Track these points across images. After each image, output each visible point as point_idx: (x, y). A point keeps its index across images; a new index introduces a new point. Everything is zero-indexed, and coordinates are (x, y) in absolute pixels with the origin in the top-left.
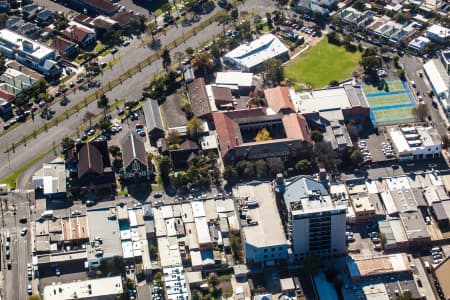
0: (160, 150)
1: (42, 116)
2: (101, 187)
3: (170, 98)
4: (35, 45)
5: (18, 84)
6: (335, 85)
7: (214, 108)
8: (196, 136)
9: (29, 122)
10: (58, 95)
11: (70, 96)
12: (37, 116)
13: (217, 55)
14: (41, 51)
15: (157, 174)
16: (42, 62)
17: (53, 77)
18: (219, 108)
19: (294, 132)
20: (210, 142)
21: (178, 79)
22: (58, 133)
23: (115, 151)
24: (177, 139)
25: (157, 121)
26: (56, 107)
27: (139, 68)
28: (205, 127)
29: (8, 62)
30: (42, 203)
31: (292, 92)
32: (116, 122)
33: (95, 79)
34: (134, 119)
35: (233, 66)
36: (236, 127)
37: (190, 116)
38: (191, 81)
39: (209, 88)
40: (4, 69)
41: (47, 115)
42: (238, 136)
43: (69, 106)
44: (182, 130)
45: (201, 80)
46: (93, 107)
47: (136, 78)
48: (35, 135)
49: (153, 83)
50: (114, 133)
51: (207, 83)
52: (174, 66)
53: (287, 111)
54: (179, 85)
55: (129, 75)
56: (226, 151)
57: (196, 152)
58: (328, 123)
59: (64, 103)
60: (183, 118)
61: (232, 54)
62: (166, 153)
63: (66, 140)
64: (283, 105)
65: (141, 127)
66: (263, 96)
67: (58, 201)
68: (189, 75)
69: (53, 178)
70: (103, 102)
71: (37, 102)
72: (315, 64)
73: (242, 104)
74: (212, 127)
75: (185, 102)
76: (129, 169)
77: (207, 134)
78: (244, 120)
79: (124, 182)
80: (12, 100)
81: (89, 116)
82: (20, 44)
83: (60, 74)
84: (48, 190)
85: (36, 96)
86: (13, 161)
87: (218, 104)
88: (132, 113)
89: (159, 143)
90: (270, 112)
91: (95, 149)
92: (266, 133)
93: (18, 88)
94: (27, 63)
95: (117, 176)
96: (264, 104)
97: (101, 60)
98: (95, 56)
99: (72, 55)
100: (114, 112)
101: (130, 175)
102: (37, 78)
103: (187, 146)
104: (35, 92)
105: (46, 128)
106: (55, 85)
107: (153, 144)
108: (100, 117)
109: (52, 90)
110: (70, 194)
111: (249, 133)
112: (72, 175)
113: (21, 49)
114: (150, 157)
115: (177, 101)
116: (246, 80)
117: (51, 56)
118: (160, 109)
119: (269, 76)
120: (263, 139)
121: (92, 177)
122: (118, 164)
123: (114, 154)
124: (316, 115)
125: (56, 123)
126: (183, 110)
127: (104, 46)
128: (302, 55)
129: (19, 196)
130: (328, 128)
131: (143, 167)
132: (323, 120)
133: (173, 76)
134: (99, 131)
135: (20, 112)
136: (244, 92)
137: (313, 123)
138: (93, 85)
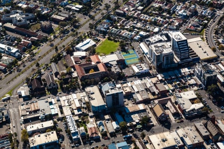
0: (59, 79)
1: (17, 71)
2: (41, 92)
3: (59, 62)
4: (12, 48)
5: (8, 61)
6: (112, 53)
7: (75, 64)
8: (70, 73)
9: (13, 73)
10: (22, 64)
11: (26, 64)
12: (16, 71)
13: (73, 47)
14: (14, 50)
15: (59, 86)
16: (15, 53)
17: (19, 58)
18: (76, 64)
19: (102, 69)
20: (75, 75)
21: (61, 56)
22: (24, 76)
23: (44, 80)
24: (63, 74)
25: (57, 69)
26: (22, 68)
27: (48, 53)
28: (73, 70)
29: (3, 54)
30: (22, 100)
31: (99, 56)
32: (42, 71)
33: (33, 58)
34: (49, 69)
35: (78, 50)
36: (83, 69)
37: (67, 67)
38: (65, 56)
39: (72, 57)
40: (2, 57)
41: (19, 71)
42: (84, 72)
43: (26, 67)
44: (65, 71)
45: (69, 55)
46: (34, 67)
47: (47, 56)
48: (16, 77)
49: (53, 57)
50: (43, 74)
51: (71, 56)
52: (59, 51)
53: (99, 62)
54: (62, 57)
55: (44, 55)
56: (80, 77)
57: (71, 78)
58: (112, 65)
59: (24, 66)
60: (65, 68)
61: (78, 46)
62: (61, 80)
63: (27, 78)
64: (97, 61)
65: (51, 72)
66: (90, 58)
67: (27, 99)
68: (65, 54)
69: (24, 91)
70: (38, 65)
71: (15, 67)
72: (105, 47)
73: (83, 62)
74: (75, 70)
75: (64, 62)
76: (50, 86)
77: (73, 72)
78: (85, 67)
79: (48, 90)
80: (6, 67)
81: (33, 70)
82: (6, 48)
83: (21, 57)
84: (23, 95)
85: (14, 65)
86: (9, 87)
87: (76, 62)
88: (48, 68)
89: (58, 76)
90: (93, 63)
91: (37, 80)
92: (93, 70)
93: (8, 63)
94: (9, 54)
95: (46, 88)
96: (91, 61)
97: (34, 51)
98: (32, 50)
99: (24, 51)
100: (41, 68)
102: (14, 59)
103: (67, 76)
104: (14, 64)
105: (19, 75)
106: (20, 60)
107: (56, 77)
108: (37, 70)
109: (19, 63)
110: (31, 96)
111: (87, 71)
112: (30, 89)
113: (7, 50)
114: (56, 81)
115: (62, 63)
116: (84, 54)
117: (17, 51)
118: (57, 65)
119: (91, 52)
120: (92, 72)
121: (38, 89)
122: (45, 85)
123: (44, 81)
124: (108, 63)
125: (23, 73)
126: (64, 65)
127: (34, 47)
128: (100, 45)
129: (13, 98)
130: (112, 67)
131: (54, 85)
132: (110, 64)
133: (59, 54)
134: (37, 74)
135: (9, 71)
136: (83, 58)
137: (107, 66)
138: (33, 60)
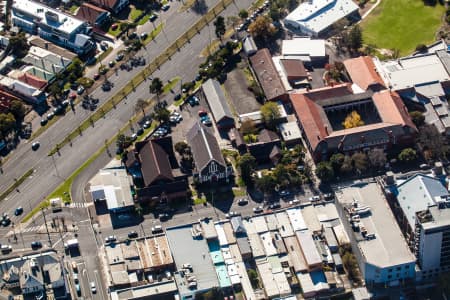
0: (234, 143)
1: (84, 107)
2: (174, 195)
3: (231, 75)
4: (61, 17)
5: (48, 67)
6: (423, 50)
7: (288, 87)
8: (274, 124)
9: (69, 113)
10: (97, 78)
11: (112, 78)
12: (78, 106)
13: (277, 17)
14: (70, 24)
15: (237, 173)
16: (72, 37)
17: (87, 55)
18: (295, 87)
19: (391, 115)
20: (291, 131)
21: (236, 51)
22: (108, 128)
23: (182, 148)
24: (251, 128)
25: (224, 107)
26: (97, 93)
27: (187, 38)
28: (283, 113)
29: (30, 38)
30: (106, 221)
31: (377, 62)
32: (172, 108)
33: (137, 55)
34: (195, 104)
35: (297, 31)
36: (321, 111)
37: (261, 99)
38: (253, 54)
39: (276, 60)
40: (27, 48)
41: (90, 104)
42: (327, 124)
43: (114, 91)
44: (255, 116)
45: (265, 51)
46: (144, 91)
47: (187, 50)
48: (80, 131)
49: (210, 58)
50: (175, 123)
51: (273, 53)
52: (229, 33)
53: (377, 87)
54: (238, 58)
55: (176, 47)
56: (314, 144)
57: (278, 144)
58: (428, 100)
59: (107, 87)
60: (252, 101)
61: (295, 16)
62: (242, 149)
63: (121, 137)
64: (372, 81)
65: (203, 115)
66: (343, 68)
67: (125, 218)
68: (250, 46)
69: (115, 187)
70: (157, 87)
71: (75, 88)
72: (392, 23)
73: (319, 81)
74: (290, 110)
75: (250, 80)
76: (205, 172)
77: (285, 120)
78: (328, 101)
79: (200, 187)
80: (46, 88)
81: (142, 104)
82: (42, 15)
83: (93, 51)
84: (112, 204)
85: (72, 80)
86: (60, 167)
87: (291, 80)
88: (190, 97)
89: (232, 135)
90: (357, 89)
91: (159, 148)
92: (356, 116)
93: (50, 72)
94: (54, 38)
95: (191, 180)
96: (346, 78)
97: (140, 30)
98: (133, 26)
99: (105, 25)
100: (168, 97)
101: (206, 179)
102: (70, 57)
103: (264, 138)
104: (71, 75)
105: (91, 122)
106: (93, 63)
107: (224, 135)
108: (154, 103)
109: (90, 72)
110: (138, 208)
111: (337, 117)
112: (136, 181)
113: (44, 21)
114: (226, 153)
115: (241, 79)
116: (318, 48)
117: (81, 29)
118: (222, 87)
119: (342, 41)
120: (353, 127)
121: (163, 184)
122: (188, 166)
123: (181, 152)
124: (411, 91)
125: (103, 114)
126: (250, 89)
127: (139, 13)
128: (374, 12)
129: (77, 211)
130: (428, 106)
131: (221, 169)
132: (420, 96)
133: (230, 47)
134: (155, 123)
135: (57, 103)
136: (317, 63)
137: (409, 100)
138: (137, 63)
